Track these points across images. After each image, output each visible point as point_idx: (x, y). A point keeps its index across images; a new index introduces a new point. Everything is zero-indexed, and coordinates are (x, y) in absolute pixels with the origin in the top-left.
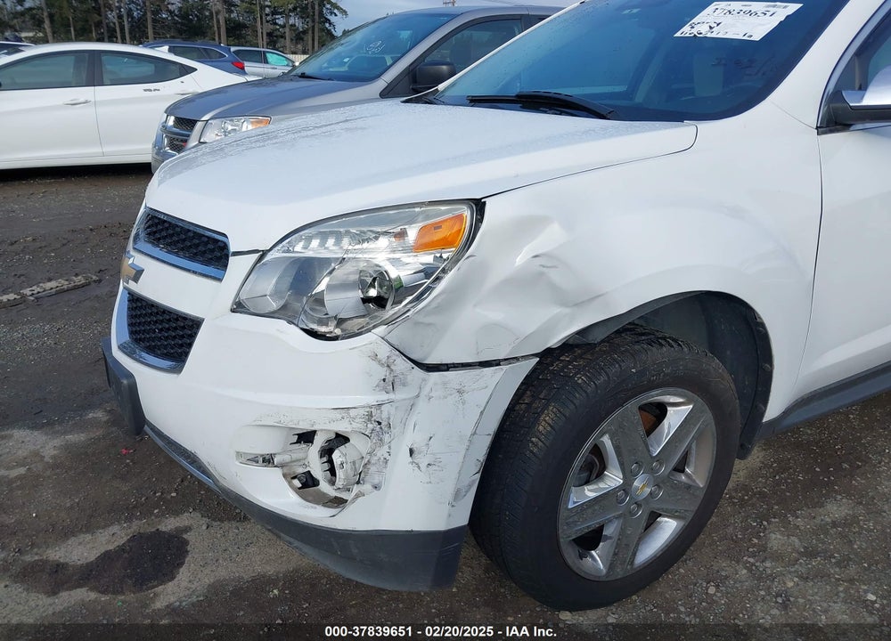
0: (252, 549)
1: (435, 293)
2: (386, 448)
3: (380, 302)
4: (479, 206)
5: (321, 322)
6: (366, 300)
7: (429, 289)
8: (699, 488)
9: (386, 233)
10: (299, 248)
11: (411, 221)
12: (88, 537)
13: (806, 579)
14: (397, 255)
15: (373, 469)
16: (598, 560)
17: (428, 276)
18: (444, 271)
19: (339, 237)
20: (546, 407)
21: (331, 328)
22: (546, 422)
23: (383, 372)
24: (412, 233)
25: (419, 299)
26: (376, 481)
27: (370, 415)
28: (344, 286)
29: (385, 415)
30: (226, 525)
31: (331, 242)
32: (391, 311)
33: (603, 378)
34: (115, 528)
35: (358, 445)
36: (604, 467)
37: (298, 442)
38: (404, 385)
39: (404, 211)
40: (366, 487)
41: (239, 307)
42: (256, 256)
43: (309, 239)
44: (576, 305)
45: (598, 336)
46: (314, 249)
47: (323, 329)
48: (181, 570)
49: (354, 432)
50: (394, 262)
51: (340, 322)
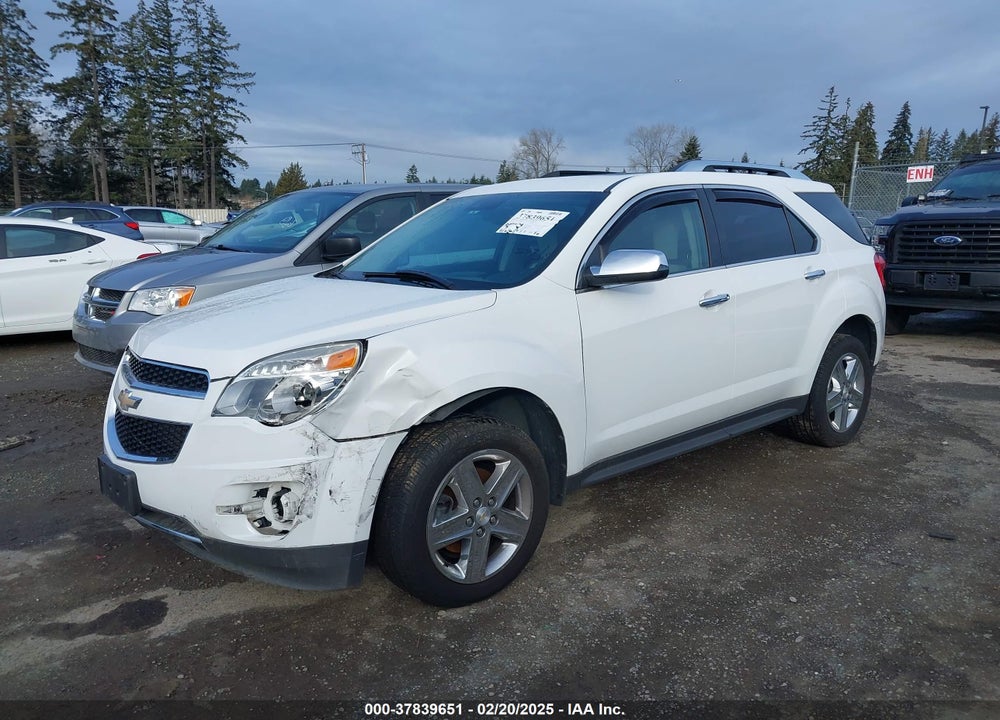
0: (217, 602)
1: (340, 395)
2: (314, 490)
3: (307, 403)
4: (364, 343)
5: (270, 417)
6: (298, 403)
7: (337, 392)
8: (525, 520)
9: (308, 361)
10: (255, 374)
11: (324, 353)
12: (87, 608)
13: (603, 580)
14: (316, 373)
15: (306, 504)
16: (460, 571)
17: (335, 384)
18: (346, 381)
19: (280, 365)
20: (414, 462)
21: (277, 420)
22: (414, 471)
23: (311, 443)
24: (325, 360)
25: (331, 398)
26: (309, 513)
27: (304, 469)
28: (284, 394)
29: (313, 470)
30: (194, 592)
31: (275, 368)
32: (313, 407)
33: (447, 441)
34: (107, 602)
35: (297, 492)
36: (456, 503)
37: (257, 496)
38: (324, 450)
39: (320, 348)
40: (303, 517)
41: (216, 413)
42: (228, 381)
43: (261, 368)
44: (426, 397)
45: (441, 417)
46: (265, 374)
47: (272, 421)
48: (165, 618)
49: (294, 482)
50: (316, 378)
51: (283, 416)
